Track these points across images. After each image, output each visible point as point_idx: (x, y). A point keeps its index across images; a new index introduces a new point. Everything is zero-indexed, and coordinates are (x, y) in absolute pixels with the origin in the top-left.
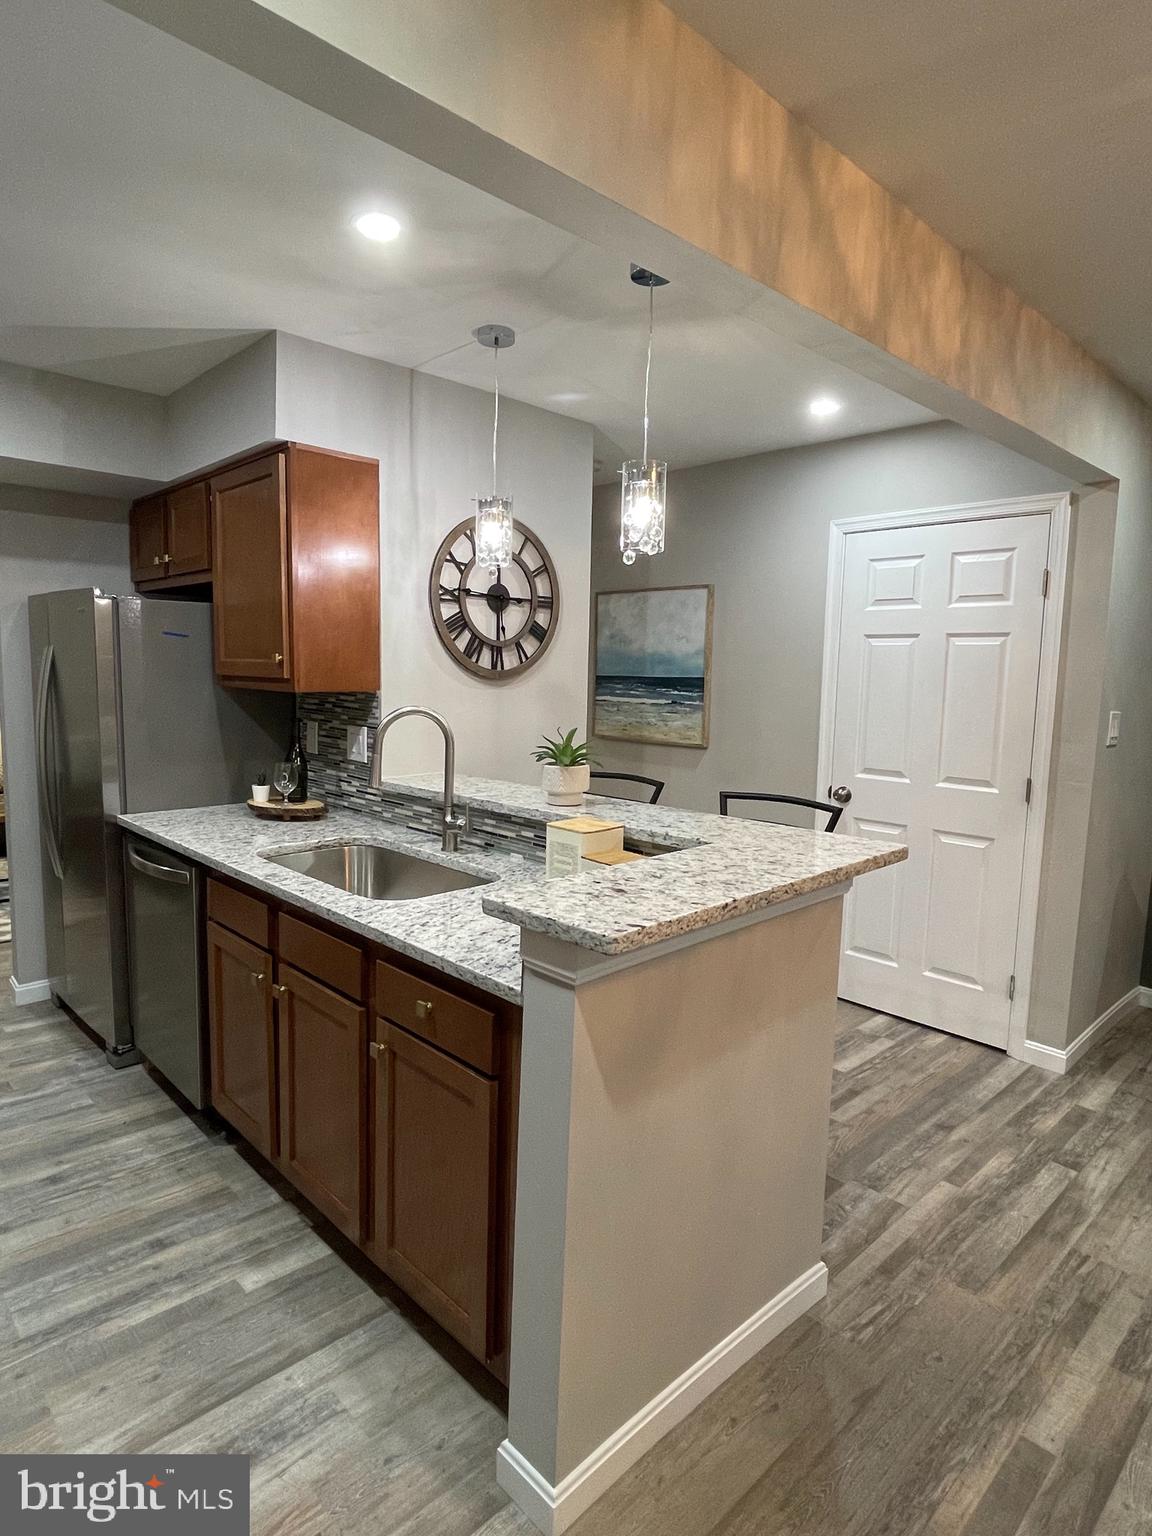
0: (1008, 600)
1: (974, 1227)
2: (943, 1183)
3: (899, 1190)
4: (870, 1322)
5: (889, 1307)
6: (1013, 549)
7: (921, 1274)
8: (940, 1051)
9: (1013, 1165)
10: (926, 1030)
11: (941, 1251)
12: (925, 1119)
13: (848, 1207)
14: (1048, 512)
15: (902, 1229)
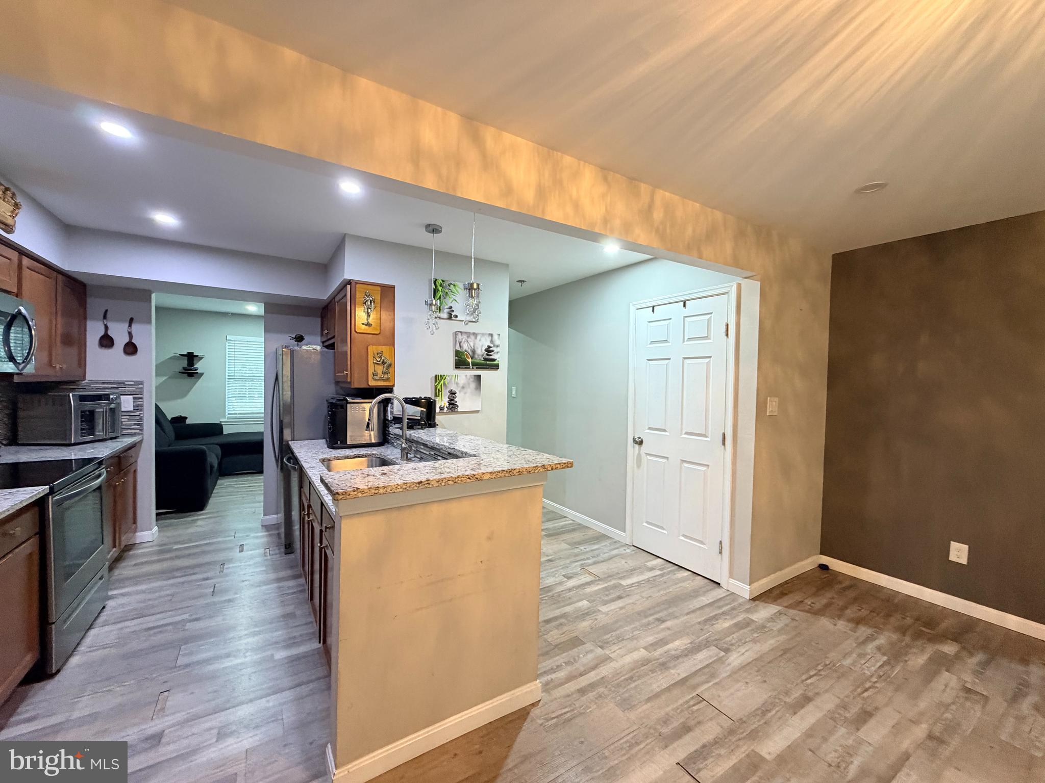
0: (710, 339)
1: (647, 674)
2: (641, 650)
3: (613, 651)
4: (557, 717)
5: (573, 710)
6: (712, 313)
7: (600, 696)
8: (684, 580)
9: (689, 645)
10: (681, 568)
11: (618, 685)
12: (651, 615)
13: (581, 656)
14: (727, 293)
15: (605, 671)
